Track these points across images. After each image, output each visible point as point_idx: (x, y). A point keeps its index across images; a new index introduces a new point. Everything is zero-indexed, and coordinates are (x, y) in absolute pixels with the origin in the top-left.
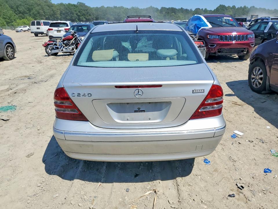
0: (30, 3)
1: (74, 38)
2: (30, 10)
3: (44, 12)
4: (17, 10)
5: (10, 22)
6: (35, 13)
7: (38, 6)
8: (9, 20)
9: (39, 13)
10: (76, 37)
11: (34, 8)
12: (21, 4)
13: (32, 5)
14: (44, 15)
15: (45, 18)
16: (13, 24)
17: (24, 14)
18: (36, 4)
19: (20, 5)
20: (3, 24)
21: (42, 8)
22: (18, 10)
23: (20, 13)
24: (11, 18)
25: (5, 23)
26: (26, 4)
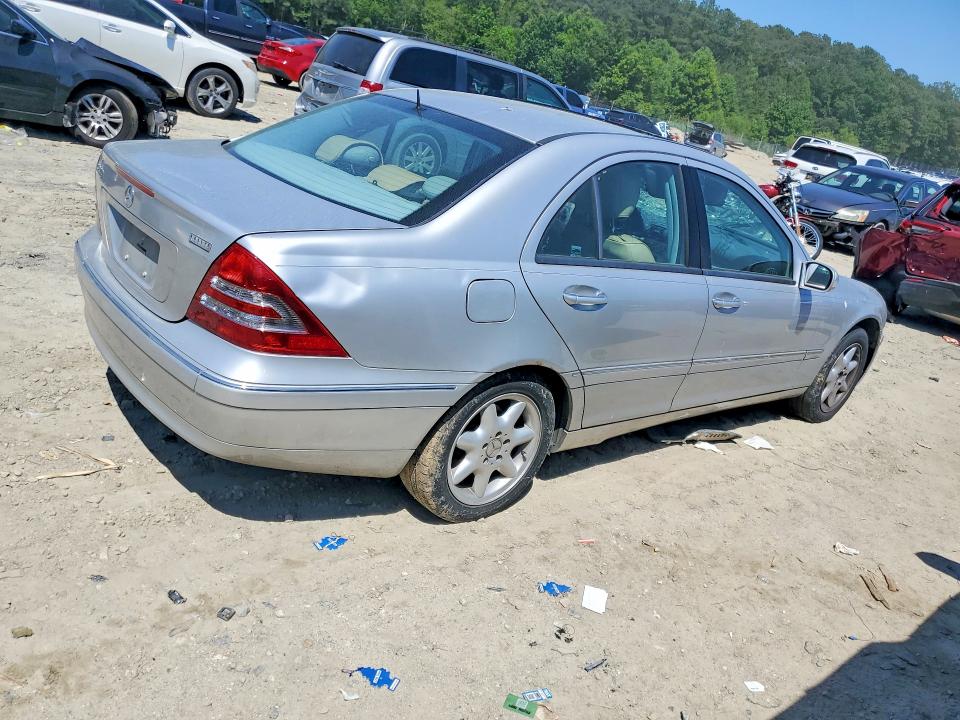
0: (883, 91)
1: (778, 197)
2: (868, 111)
3: (915, 129)
4: (829, 103)
5: (780, 133)
6: (880, 125)
7: (905, 104)
8: (782, 125)
9: (894, 126)
10: (786, 195)
11: (887, 109)
12: (854, 87)
13: (886, 99)
14: (907, 136)
15: (908, 146)
16: (785, 139)
17: (845, 120)
18: (904, 97)
19: (849, 90)
20: (756, 132)
21: (916, 115)
22: (832, 105)
23: (834, 114)
24: (789, 122)
25: (765, 131)
26: (867, 91)
